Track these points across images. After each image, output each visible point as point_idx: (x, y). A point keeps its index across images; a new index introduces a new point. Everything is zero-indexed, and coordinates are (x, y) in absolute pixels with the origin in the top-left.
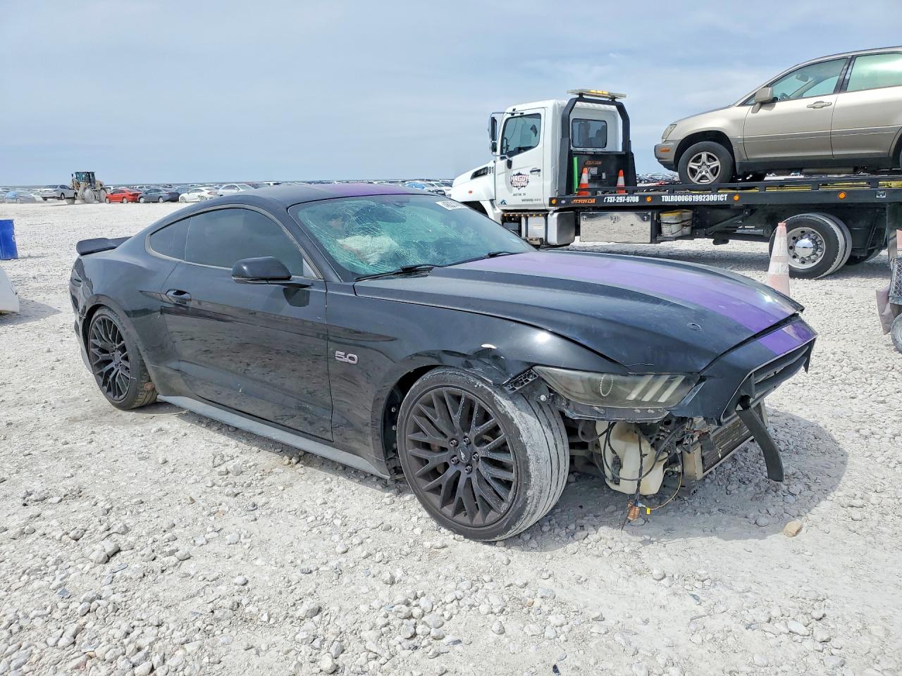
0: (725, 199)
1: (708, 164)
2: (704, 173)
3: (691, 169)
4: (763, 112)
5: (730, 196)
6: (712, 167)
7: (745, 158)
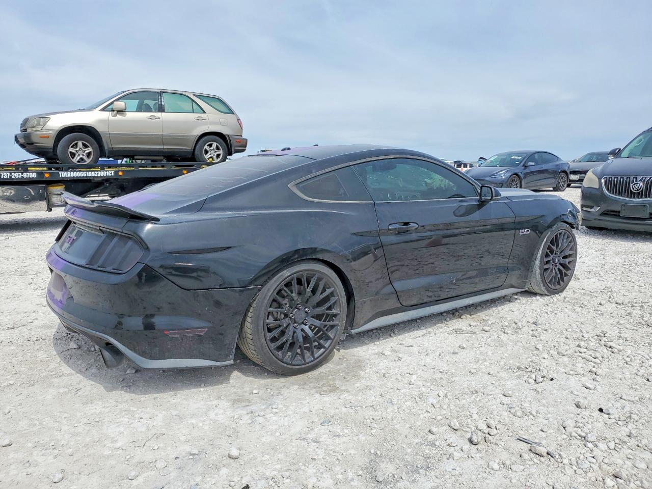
0: (113, 175)
1: (84, 150)
2: (81, 156)
3: (71, 152)
4: (119, 117)
5: (116, 172)
6: (86, 152)
7: (110, 146)
